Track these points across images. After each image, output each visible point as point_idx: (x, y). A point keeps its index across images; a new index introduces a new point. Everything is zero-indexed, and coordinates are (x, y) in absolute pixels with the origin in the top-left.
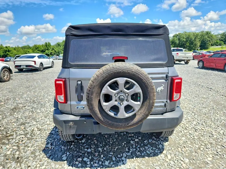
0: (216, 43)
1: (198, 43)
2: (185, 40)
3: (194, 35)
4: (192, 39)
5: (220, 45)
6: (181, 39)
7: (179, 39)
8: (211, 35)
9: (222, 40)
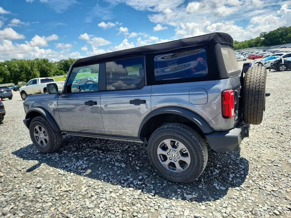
0: (56, 72)
1: (37, 73)
2: (18, 69)
3: (29, 64)
4: (28, 68)
5: (62, 74)
6: (12, 68)
7: (9, 69)
8: (49, 63)
9: (61, 69)
